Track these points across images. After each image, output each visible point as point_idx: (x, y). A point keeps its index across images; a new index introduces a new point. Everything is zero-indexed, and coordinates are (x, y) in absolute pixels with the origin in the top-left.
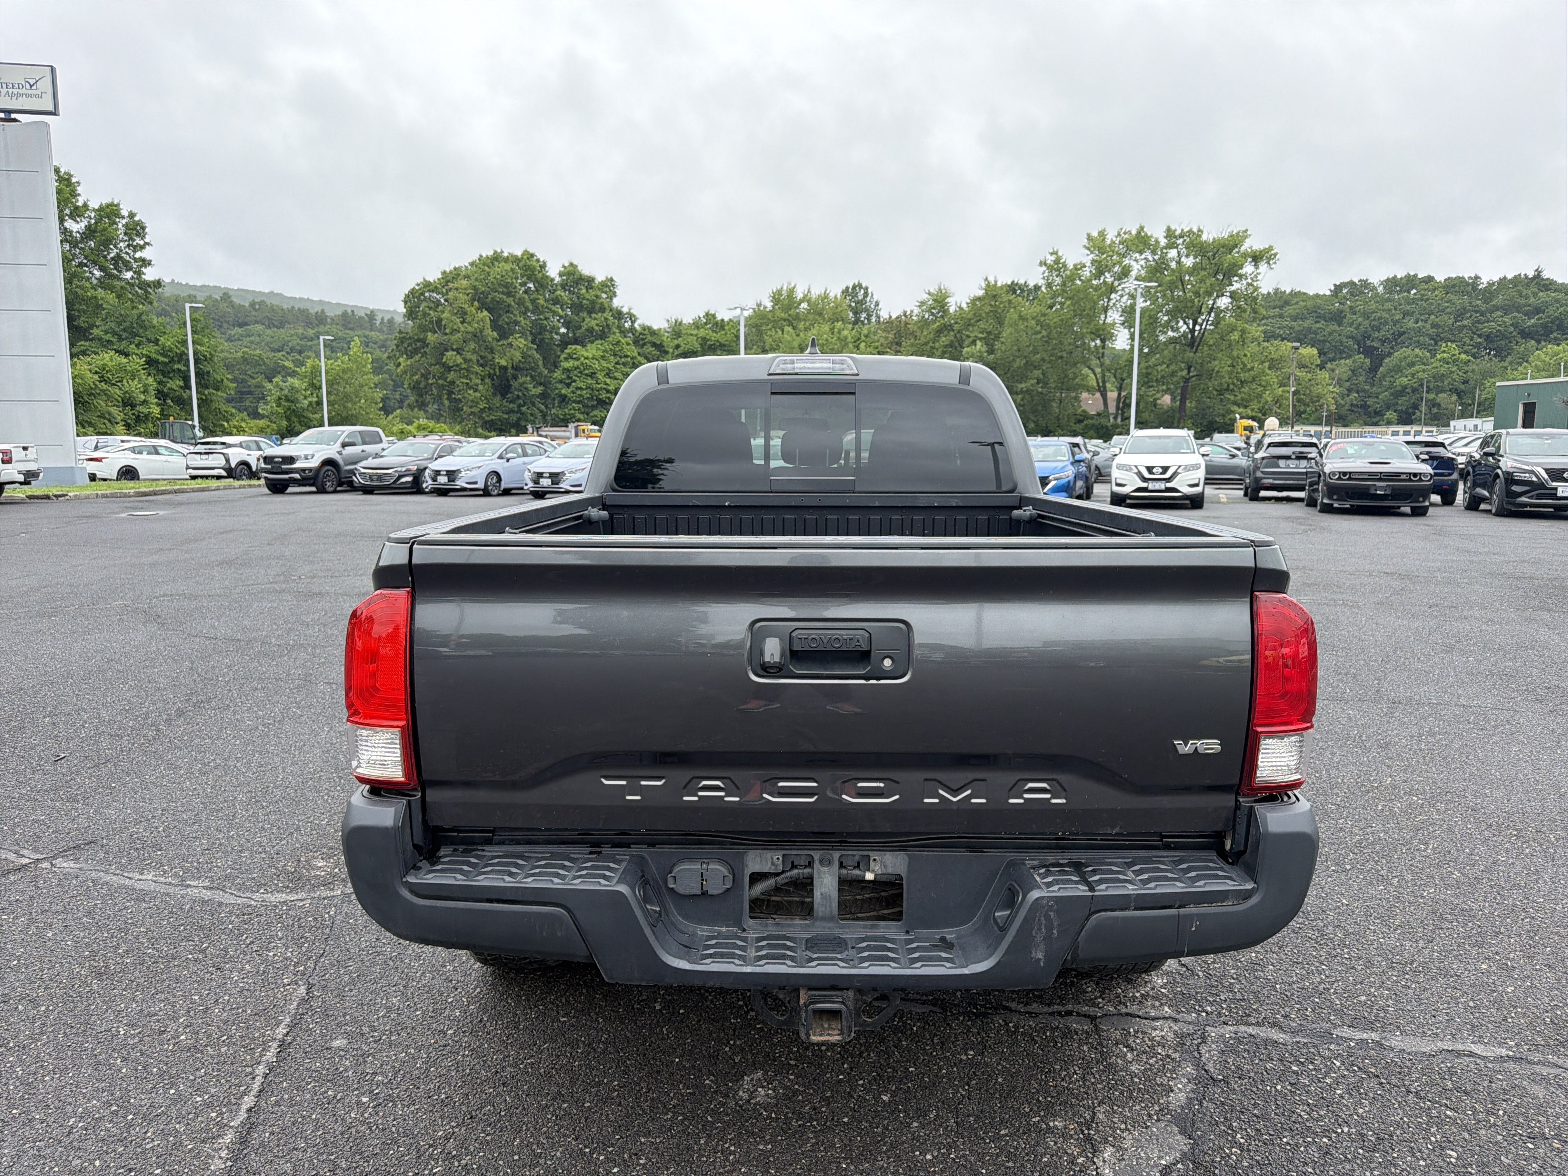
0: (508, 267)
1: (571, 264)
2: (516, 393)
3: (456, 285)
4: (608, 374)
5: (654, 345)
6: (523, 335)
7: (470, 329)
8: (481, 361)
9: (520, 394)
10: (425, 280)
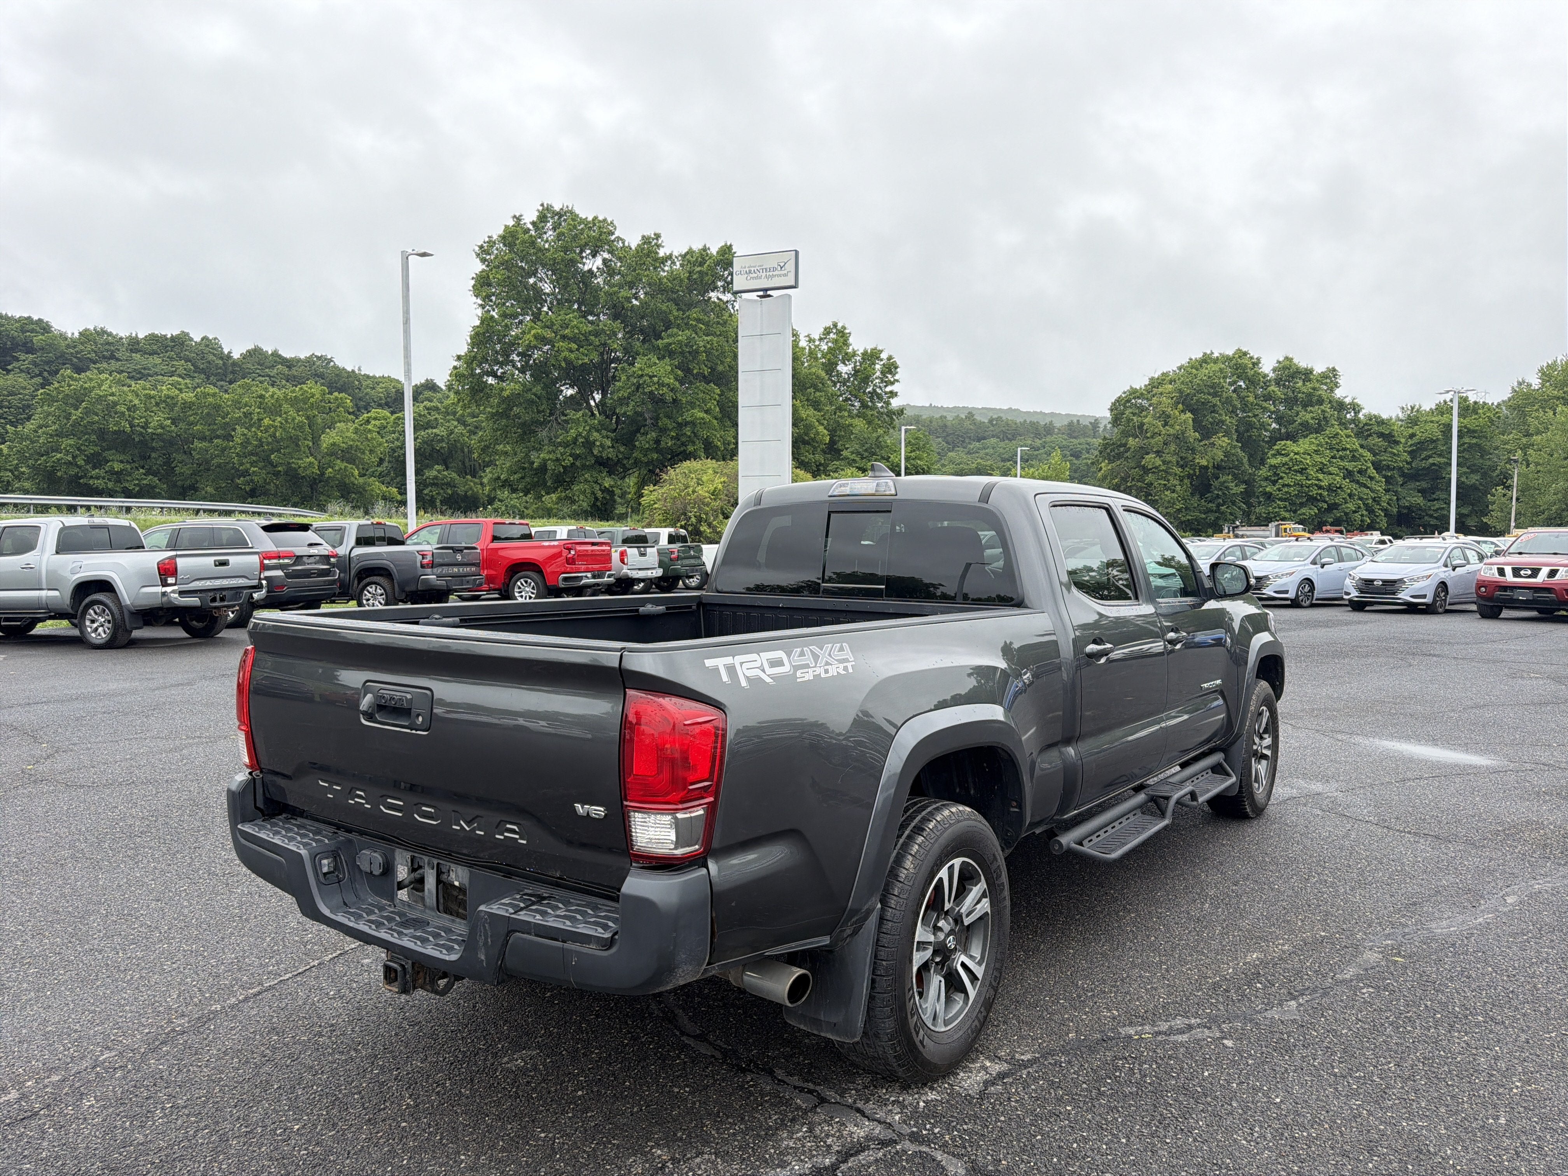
0: (1216, 367)
1: (1287, 358)
2: (1216, 492)
3: (1160, 390)
4: (1321, 469)
5: (1381, 435)
6: (1227, 434)
7: (1172, 431)
8: (1182, 463)
9: (1220, 493)
10: (1131, 387)
